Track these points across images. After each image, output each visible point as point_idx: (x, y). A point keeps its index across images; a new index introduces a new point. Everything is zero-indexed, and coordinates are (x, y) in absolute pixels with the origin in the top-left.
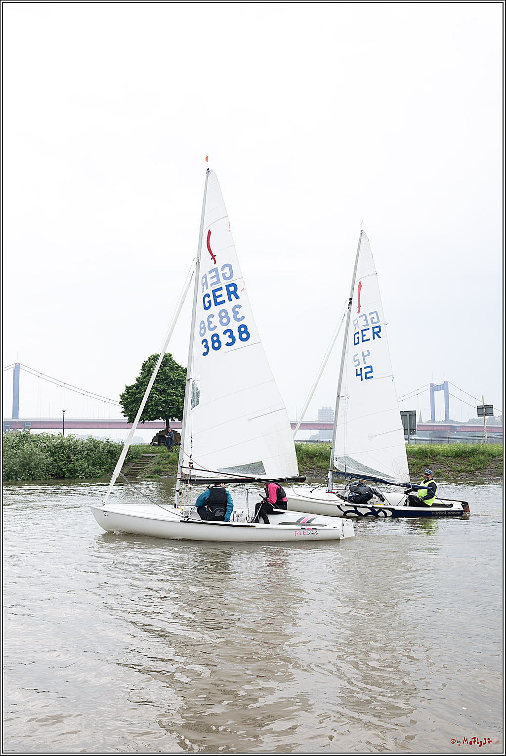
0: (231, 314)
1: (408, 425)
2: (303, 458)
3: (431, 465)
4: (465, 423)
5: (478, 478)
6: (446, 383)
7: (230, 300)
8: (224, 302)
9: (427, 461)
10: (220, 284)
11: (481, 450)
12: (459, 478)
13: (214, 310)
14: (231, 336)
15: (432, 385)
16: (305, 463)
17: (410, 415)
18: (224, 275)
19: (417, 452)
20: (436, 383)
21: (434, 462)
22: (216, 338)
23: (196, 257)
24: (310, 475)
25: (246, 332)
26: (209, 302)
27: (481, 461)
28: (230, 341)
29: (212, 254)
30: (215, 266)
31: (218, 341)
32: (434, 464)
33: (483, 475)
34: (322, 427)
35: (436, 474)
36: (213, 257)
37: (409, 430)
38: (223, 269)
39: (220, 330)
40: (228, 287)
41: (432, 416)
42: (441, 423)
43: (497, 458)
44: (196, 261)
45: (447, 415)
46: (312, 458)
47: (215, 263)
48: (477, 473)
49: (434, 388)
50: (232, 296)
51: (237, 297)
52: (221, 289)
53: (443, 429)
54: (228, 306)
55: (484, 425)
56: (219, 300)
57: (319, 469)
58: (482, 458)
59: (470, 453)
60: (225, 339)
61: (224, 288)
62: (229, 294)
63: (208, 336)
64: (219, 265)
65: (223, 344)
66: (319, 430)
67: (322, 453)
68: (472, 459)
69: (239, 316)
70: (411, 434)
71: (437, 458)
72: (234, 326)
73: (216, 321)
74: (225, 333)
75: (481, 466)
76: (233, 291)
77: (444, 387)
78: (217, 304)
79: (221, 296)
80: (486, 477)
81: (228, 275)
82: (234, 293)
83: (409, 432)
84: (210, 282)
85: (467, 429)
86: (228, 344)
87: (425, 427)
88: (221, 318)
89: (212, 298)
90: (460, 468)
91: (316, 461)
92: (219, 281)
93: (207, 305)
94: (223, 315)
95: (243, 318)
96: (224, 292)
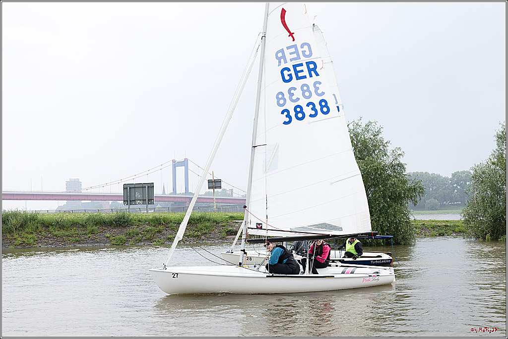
0: (312, 89)
1: (147, 196)
2: (38, 228)
3: (163, 231)
4: (202, 195)
5: (204, 241)
6: (186, 160)
7: (311, 76)
8: (305, 77)
9: (161, 228)
10: (300, 60)
11: (208, 217)
12: (188, 243)
13: (295, 83)
14: (314, 109)
15: (174, 161)
16: (40, 232)
17: (148, 187)
18: (304, 52)
19: (152, 220)
20: (178, 160)
21: (167, 229)
22: (299, 110)
23: (262, 31)
24: (45, 244)
25: (326, 106)
26: (290, 75)
27: (207, 227)
28: (313, 113)
29: (289, 31)
30: (294, 43)
31: (302, 111)
32: (167, 230)
33: (208, 239)
34: (69, 198)
35: (168, 239)
36: (291, 34)
37: (147, 200)
38: (302, 47)
39: (303, 102)
40: (308, 64)
41: (173, 189)
42: (182, 195)
43: (220, 224)
44: (261, 35)
45: (187, 189)
46: (48, 227)
47: (294, 40)
48: (203, 237)
49: (175, 164)
50: (312, 72)
51: (317, 75)
52: (301, 65)
53: (183, 200)
54: (309, 81)
55: (213, 197)
56: (300, 75)
57: (54, 237)
58: (208, 224)
59: (198, 220)
60: (308, 111)
61: (305, 65)
62: (310, 70)
63: (290, 106)
64: (298, 42)
65: (307, 115)
66: (66, 201)
67: (58, 222)
68: (200, 226)
69: (319, 92)
70: (149, 204)
71: (169, 225)
72: (316, 100)
73: (298, 94)
74: (308, 105)
75: (207, 231)
76: (313, 69)
77: (184, 163)
78: (298, 78)
79: (302, 71)
80: (210, 241)
81: (307, 53)
82: (314, 69)
83: (147, 202)
84: (288, 57)
85: (203, 200)
86: (311, 116)
87: (162, 198)
88: (304, 92)
89: (292, 72)
90: (189, 234)
91: (52, 230)
92: (298, 58)
93: (287, 78)
94: (305, 89)
95: (323, 93)
96: (304, 68)
